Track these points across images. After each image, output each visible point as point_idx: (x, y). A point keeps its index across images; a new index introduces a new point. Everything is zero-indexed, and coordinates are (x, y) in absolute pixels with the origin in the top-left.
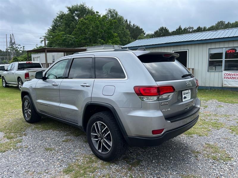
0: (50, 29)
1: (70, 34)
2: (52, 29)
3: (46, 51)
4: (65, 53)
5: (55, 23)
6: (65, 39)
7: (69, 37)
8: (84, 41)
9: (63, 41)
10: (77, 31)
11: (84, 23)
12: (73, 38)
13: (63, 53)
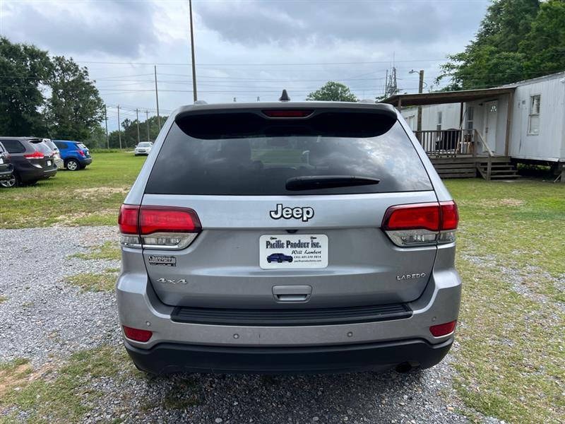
0: (473, 43)
1: (515, 51)
2: (476, 44)
3: (400, 103)
4: (464, 104)
5: (486, 26)
6: (496, 65)
7: (507, 58)
8: (550, 64)
9: (491, 70)
10: (535, 38)
11: (554, 13)
12: (519, 60)
13: (460, 104)
